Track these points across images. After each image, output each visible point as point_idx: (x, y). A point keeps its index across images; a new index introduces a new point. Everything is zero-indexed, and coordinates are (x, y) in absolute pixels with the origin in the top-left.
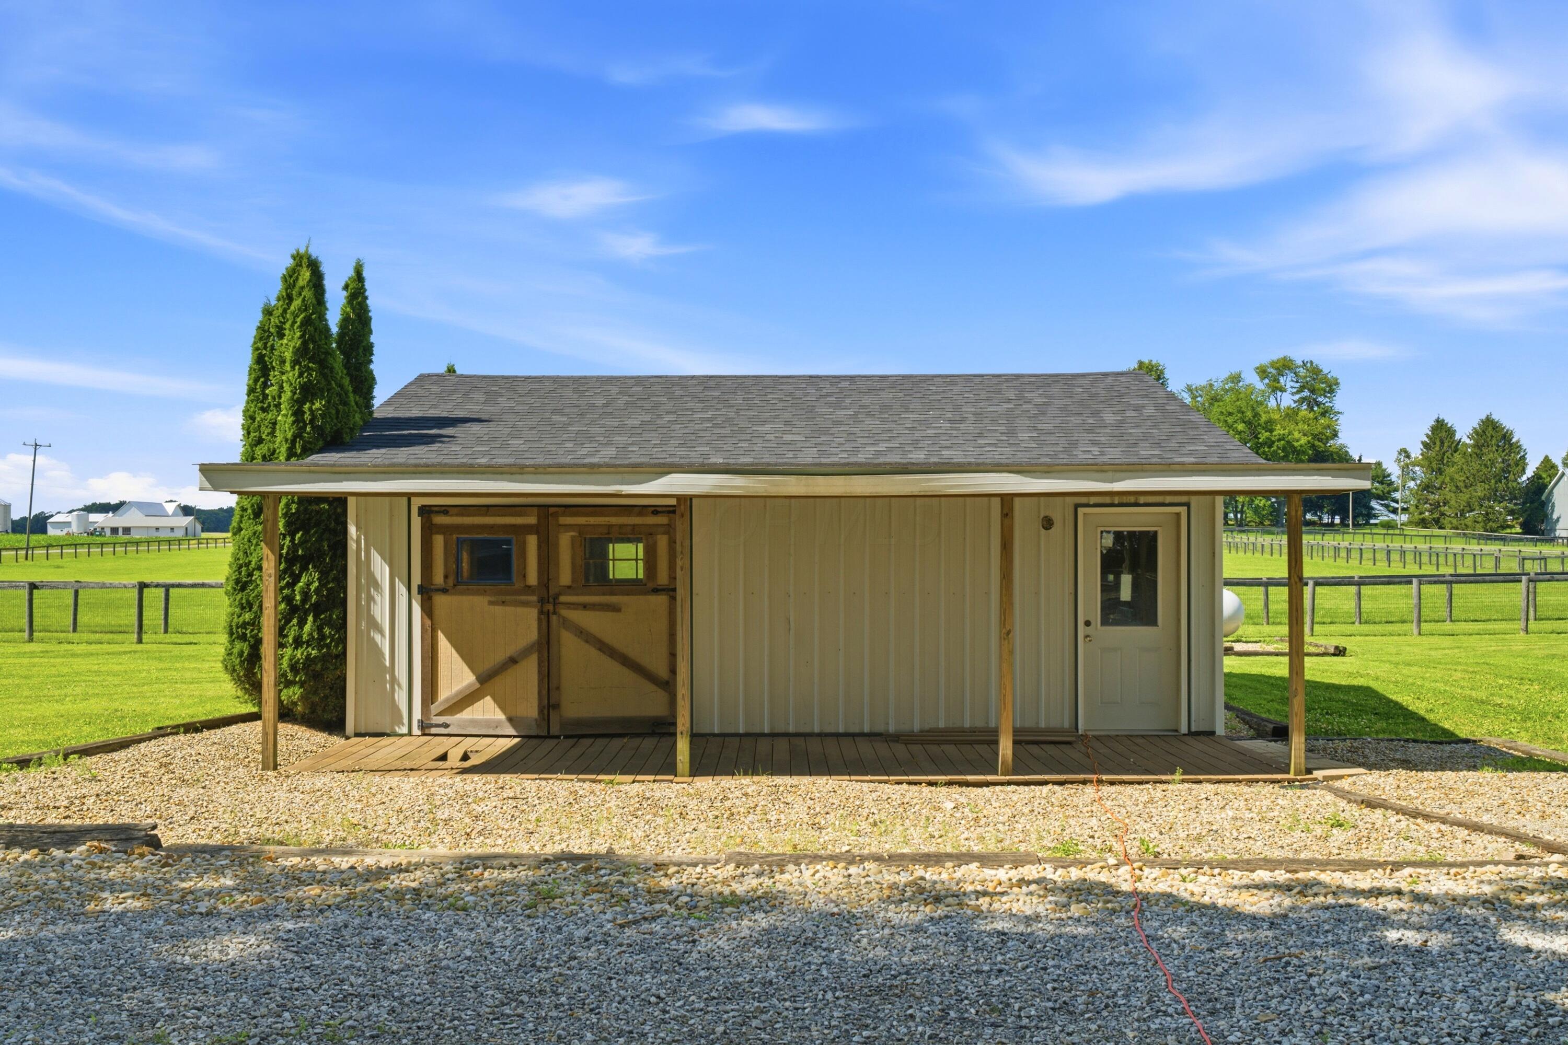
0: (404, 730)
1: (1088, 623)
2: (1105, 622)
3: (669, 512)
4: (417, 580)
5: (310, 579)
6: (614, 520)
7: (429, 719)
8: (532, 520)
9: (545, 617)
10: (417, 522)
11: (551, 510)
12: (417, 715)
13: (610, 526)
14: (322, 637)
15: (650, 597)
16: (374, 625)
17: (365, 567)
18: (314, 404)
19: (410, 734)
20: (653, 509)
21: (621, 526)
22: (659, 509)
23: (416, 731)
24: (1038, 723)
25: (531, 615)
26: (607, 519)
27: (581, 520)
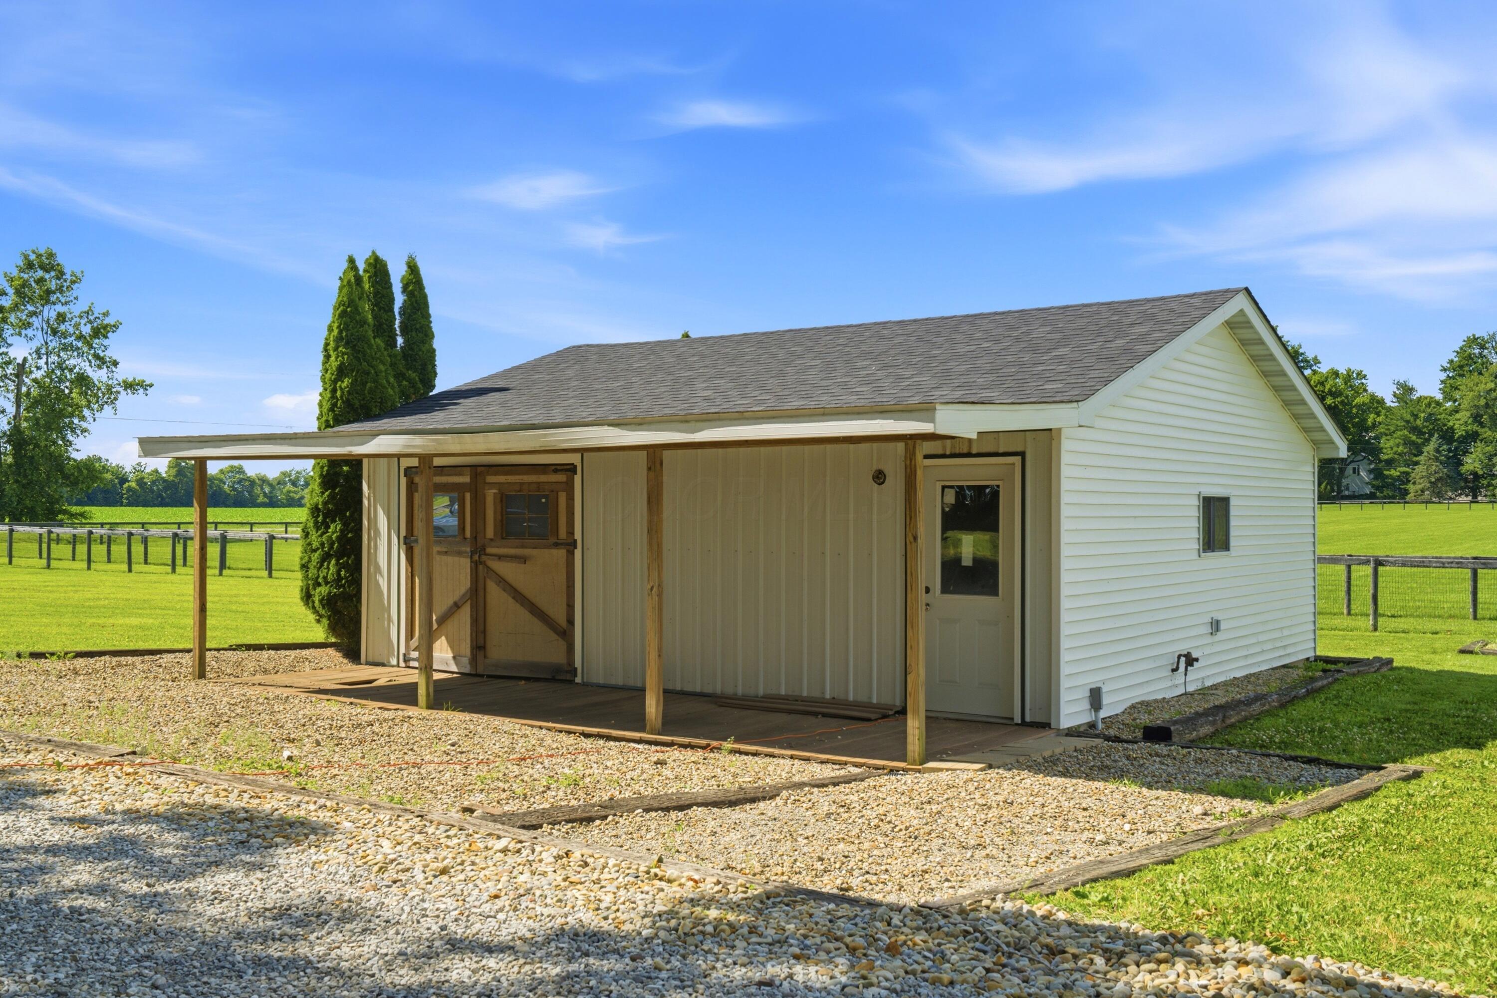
0: (394, 662)
1: (927, 590)
2: (945, 590)
3: (567, 470)
4: (403, 533)
5: (335, 528)
6: (527, 478)
7: (409, 654)
8: (466, 479)
9: (476, 566)
10: (403, 480)
11: (479, 469)
12: (403, 650)
13: (521, 484)
14: (339, 578)
15: (553, 551)
16: (378, 569)
17: (373, 522)
18: (343, 382)
19: (398, 666)
20: (553, 467)
21: (530, 484)
22: (559, 467)
23: (402, 664)
24: (870, 698)
25: (465, 564)
26: (521, 477)
27: (502, 479)
